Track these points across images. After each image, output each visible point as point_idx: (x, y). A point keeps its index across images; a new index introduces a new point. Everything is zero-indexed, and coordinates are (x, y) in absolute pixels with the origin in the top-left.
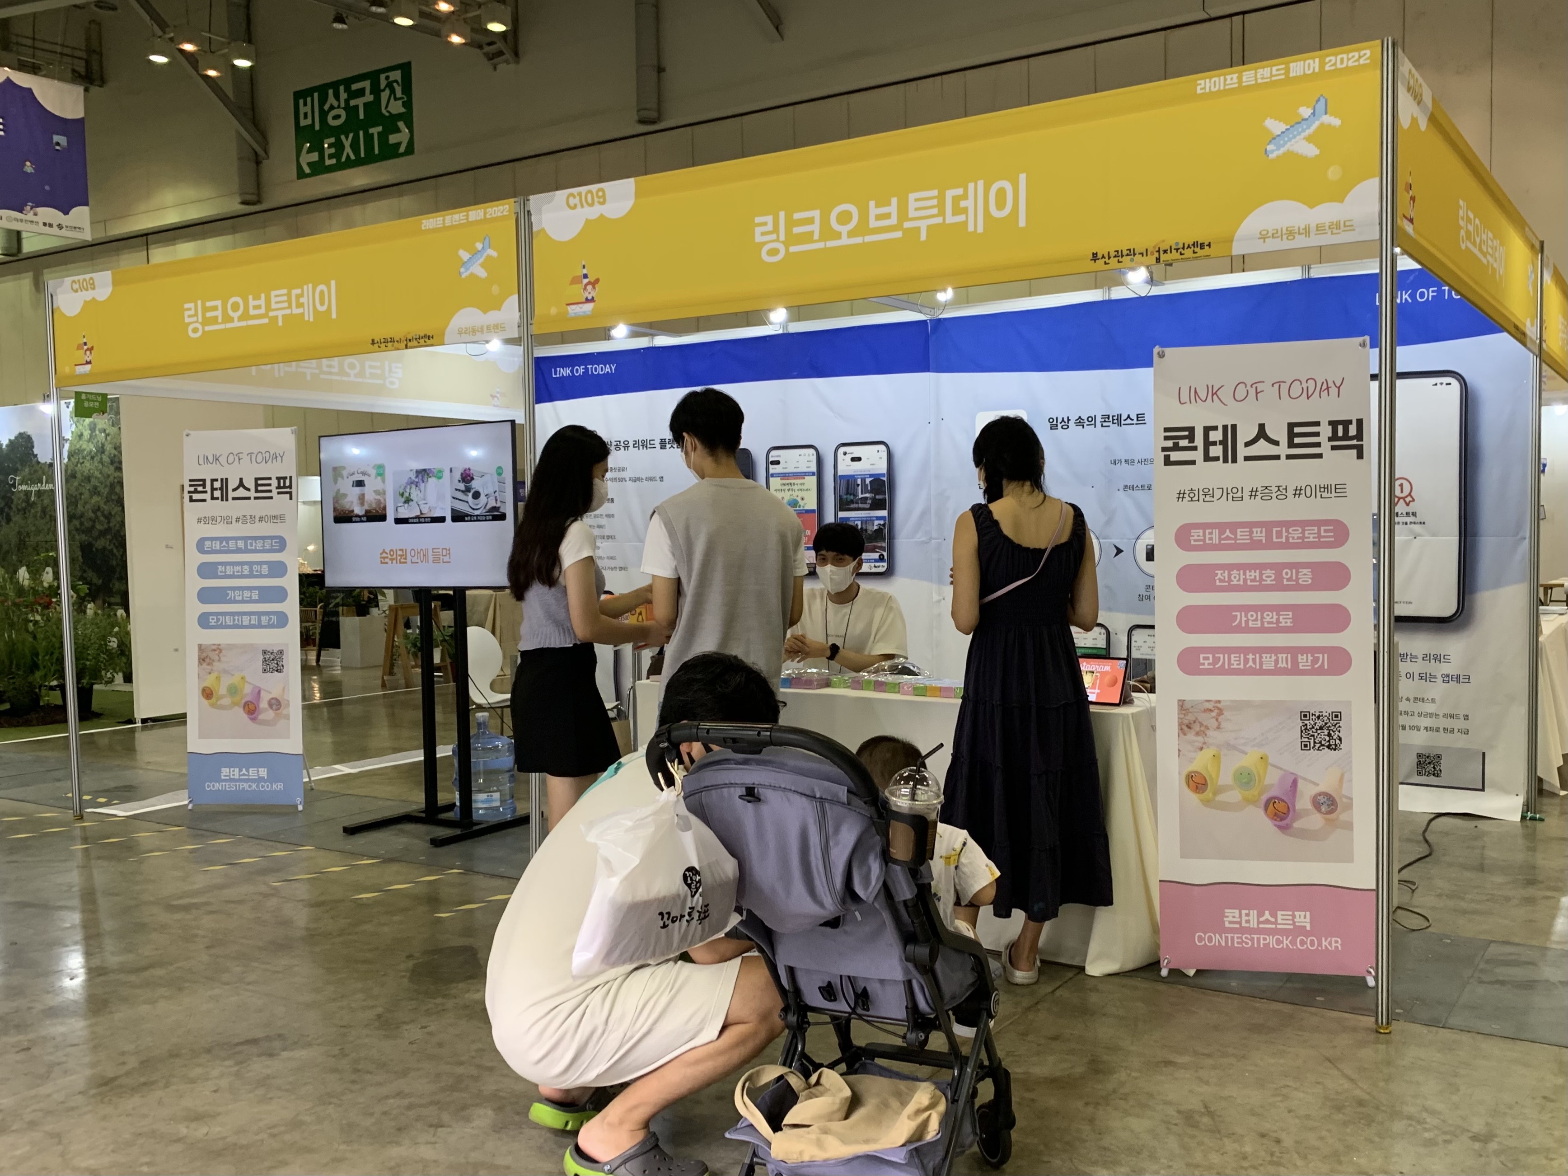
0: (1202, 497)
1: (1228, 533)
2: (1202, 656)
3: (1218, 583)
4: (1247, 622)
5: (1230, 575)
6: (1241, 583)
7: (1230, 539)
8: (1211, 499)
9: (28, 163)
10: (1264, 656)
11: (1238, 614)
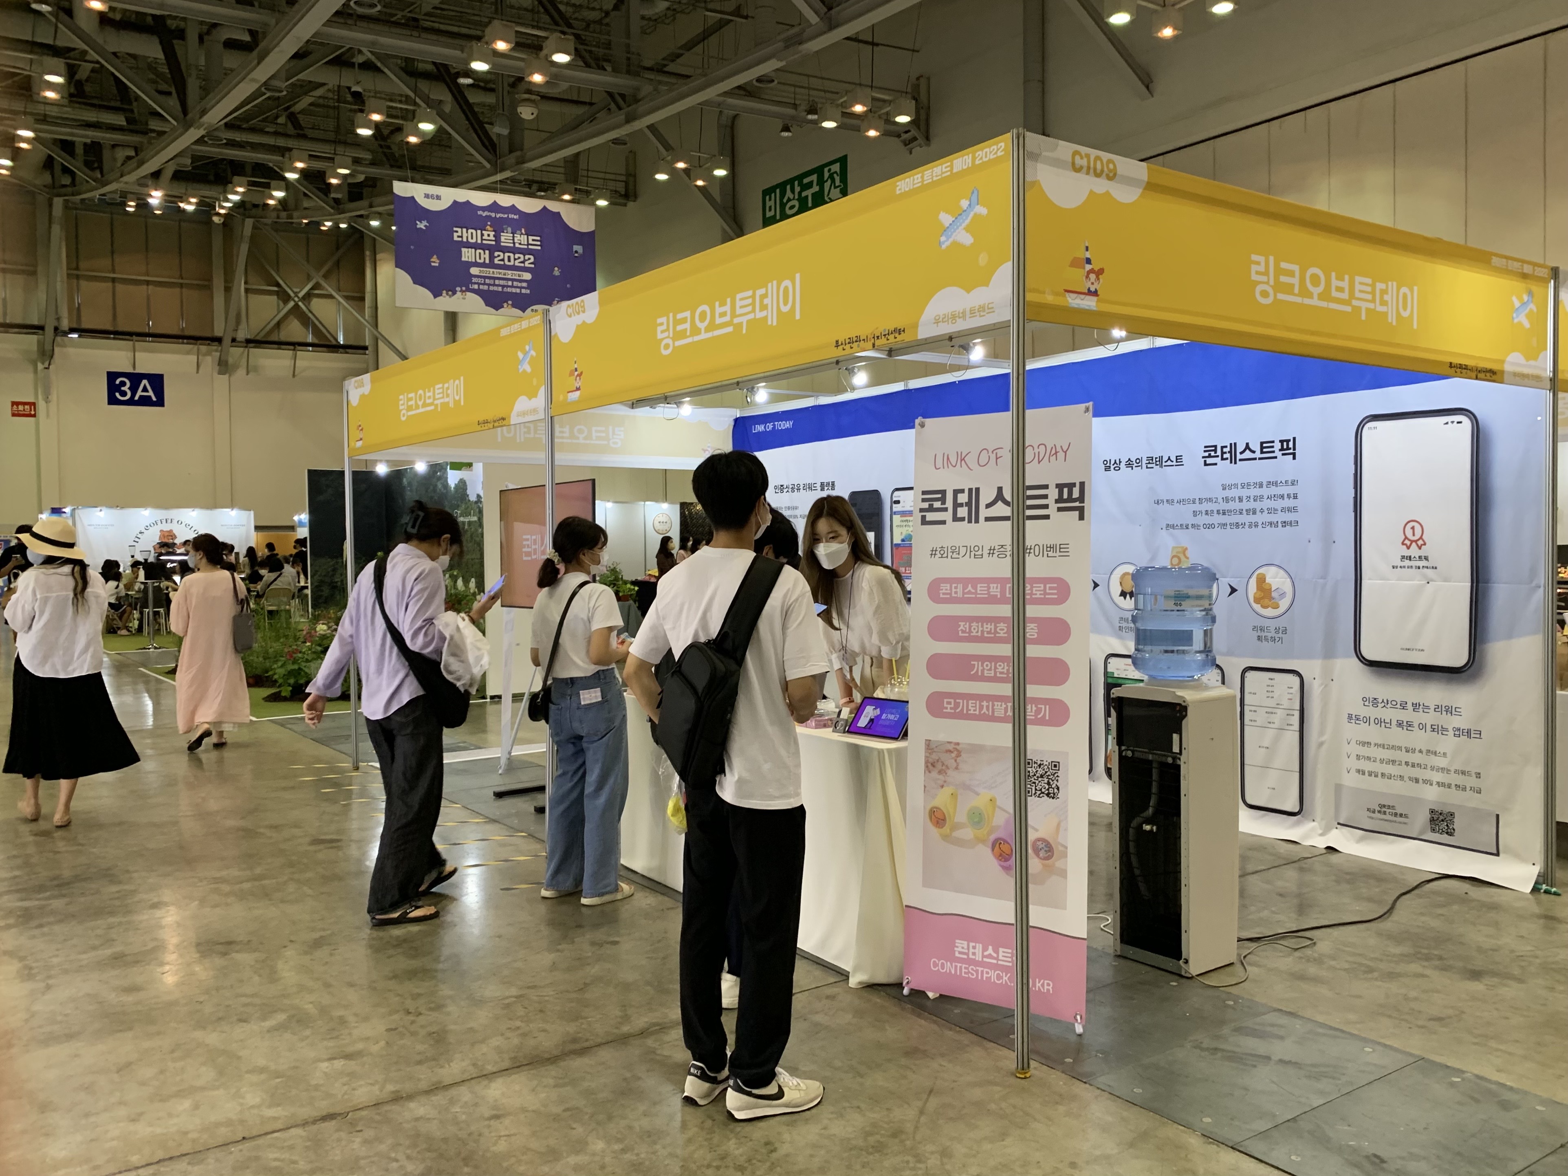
0: (950, 554)
1: (970, 588)
2: (945, 700)
3: (960, 634)
4: (983, 671)
5: (970, 627)
6: (979, 634)
7: (973, 593)
8: (957, 556)
9: (556, 269)
10: (996, 703)
11: (976, 663)
